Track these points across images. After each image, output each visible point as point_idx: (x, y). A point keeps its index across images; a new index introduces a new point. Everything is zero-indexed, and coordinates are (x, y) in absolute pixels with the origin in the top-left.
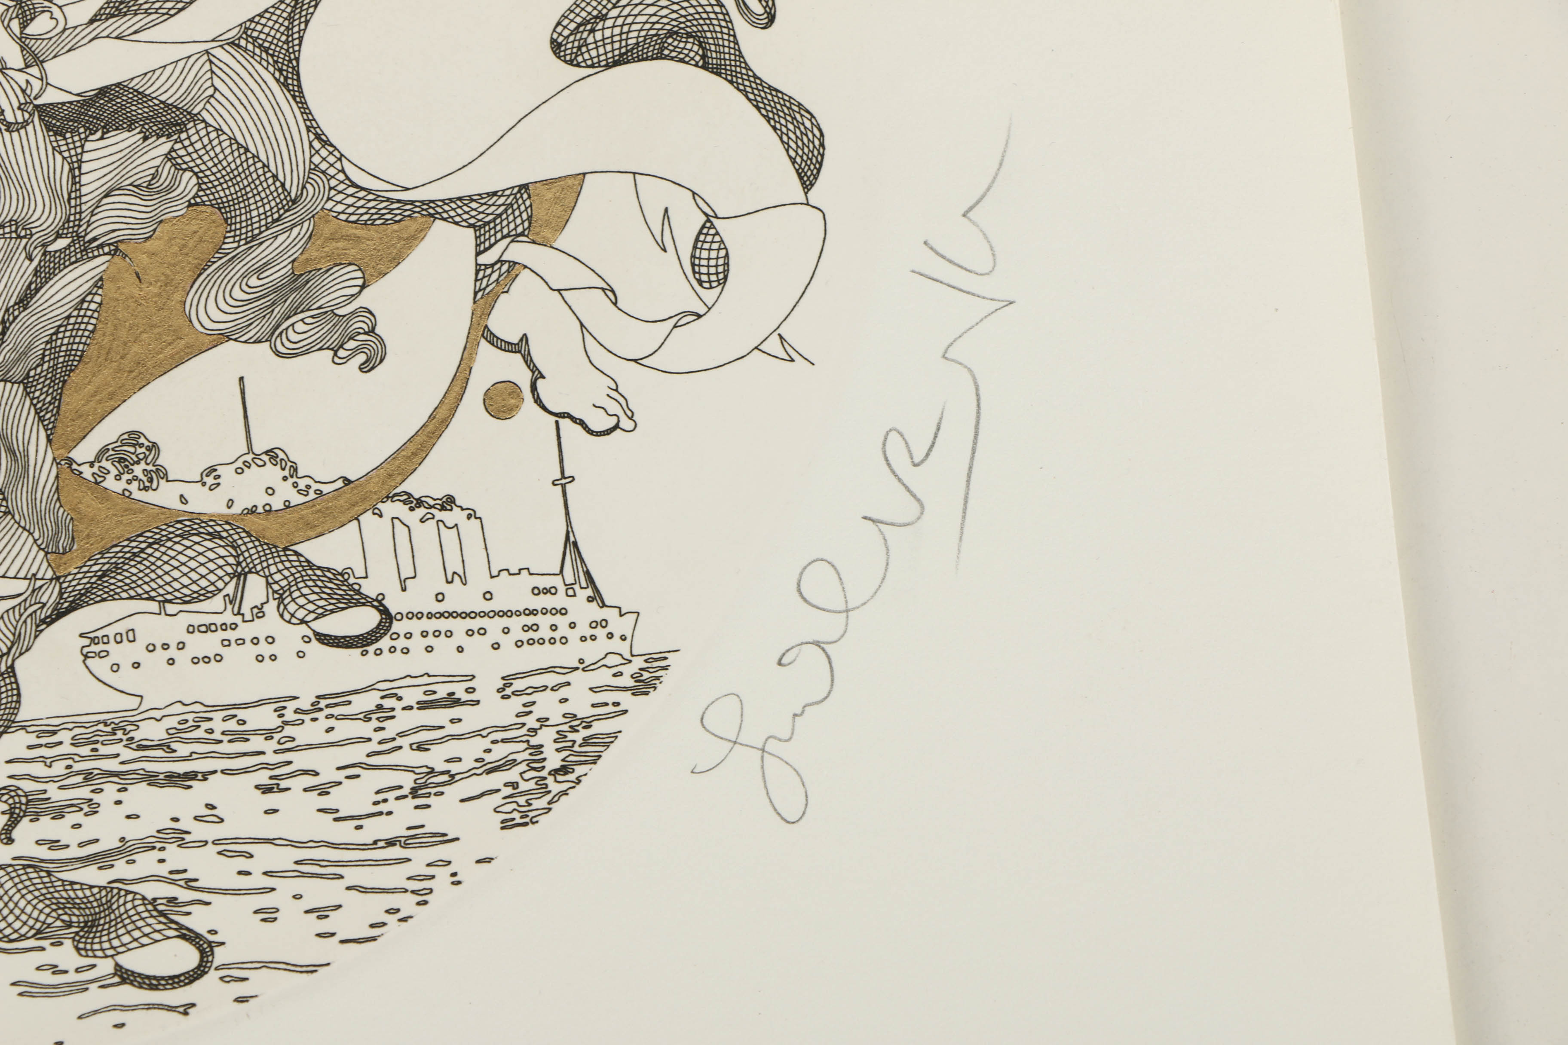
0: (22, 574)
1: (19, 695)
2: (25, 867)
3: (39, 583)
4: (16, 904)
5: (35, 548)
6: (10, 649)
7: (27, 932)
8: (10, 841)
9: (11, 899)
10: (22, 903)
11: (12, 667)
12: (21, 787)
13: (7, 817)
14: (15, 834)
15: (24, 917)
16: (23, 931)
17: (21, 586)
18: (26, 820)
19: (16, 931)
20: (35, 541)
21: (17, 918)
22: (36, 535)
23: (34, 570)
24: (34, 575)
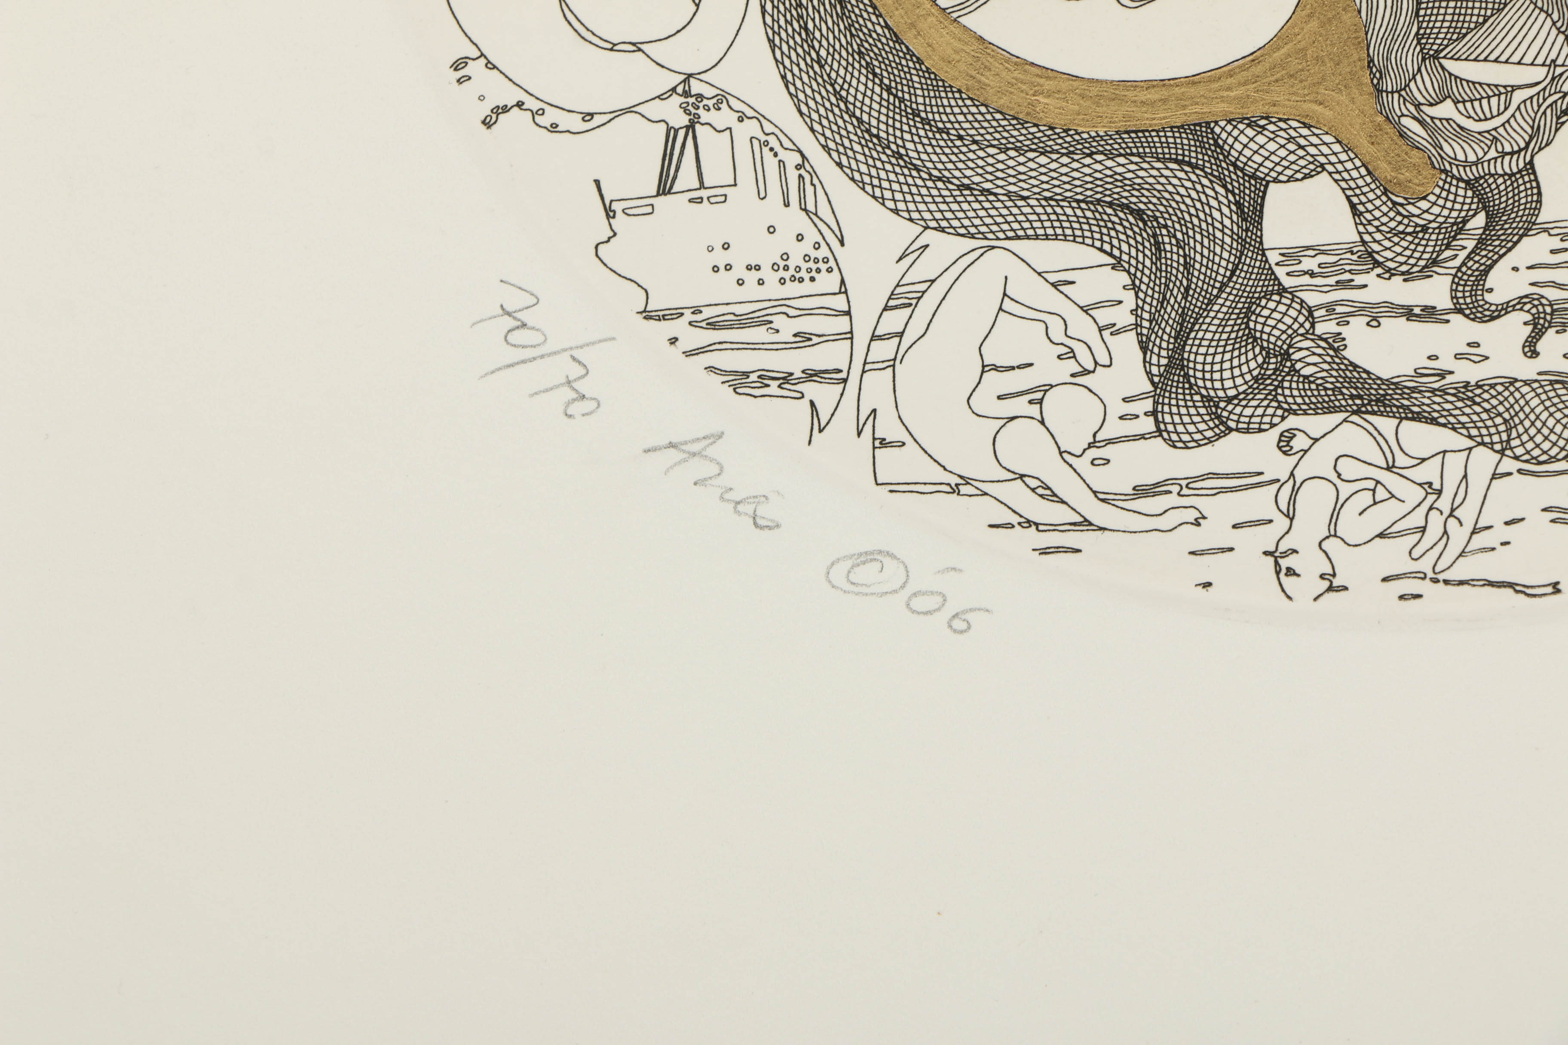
0: (1539, 61)
1: (1539, 194)
2: (1552, 383)
3: (1559, 70)
4: (1544, 424)
5: (1554, 32)
6: (1528, 144)
7: (1558, 454)
8: (1535, 354)
9: (1538, 417)
10: (1551, 422)
11: (1531, 163)
12: (1545, 296)
13: (1530, 328)
14: (1540, 347)
15: (1553, 438)
16: (1553, 453)
17: (1539, 74)
18: (1551, 332)
19: (1544, 452)
20: (1554, 23)
21: (1546, 438)
22: (1555, 16)
23: (1553, 56)
24: (1554, 61)
